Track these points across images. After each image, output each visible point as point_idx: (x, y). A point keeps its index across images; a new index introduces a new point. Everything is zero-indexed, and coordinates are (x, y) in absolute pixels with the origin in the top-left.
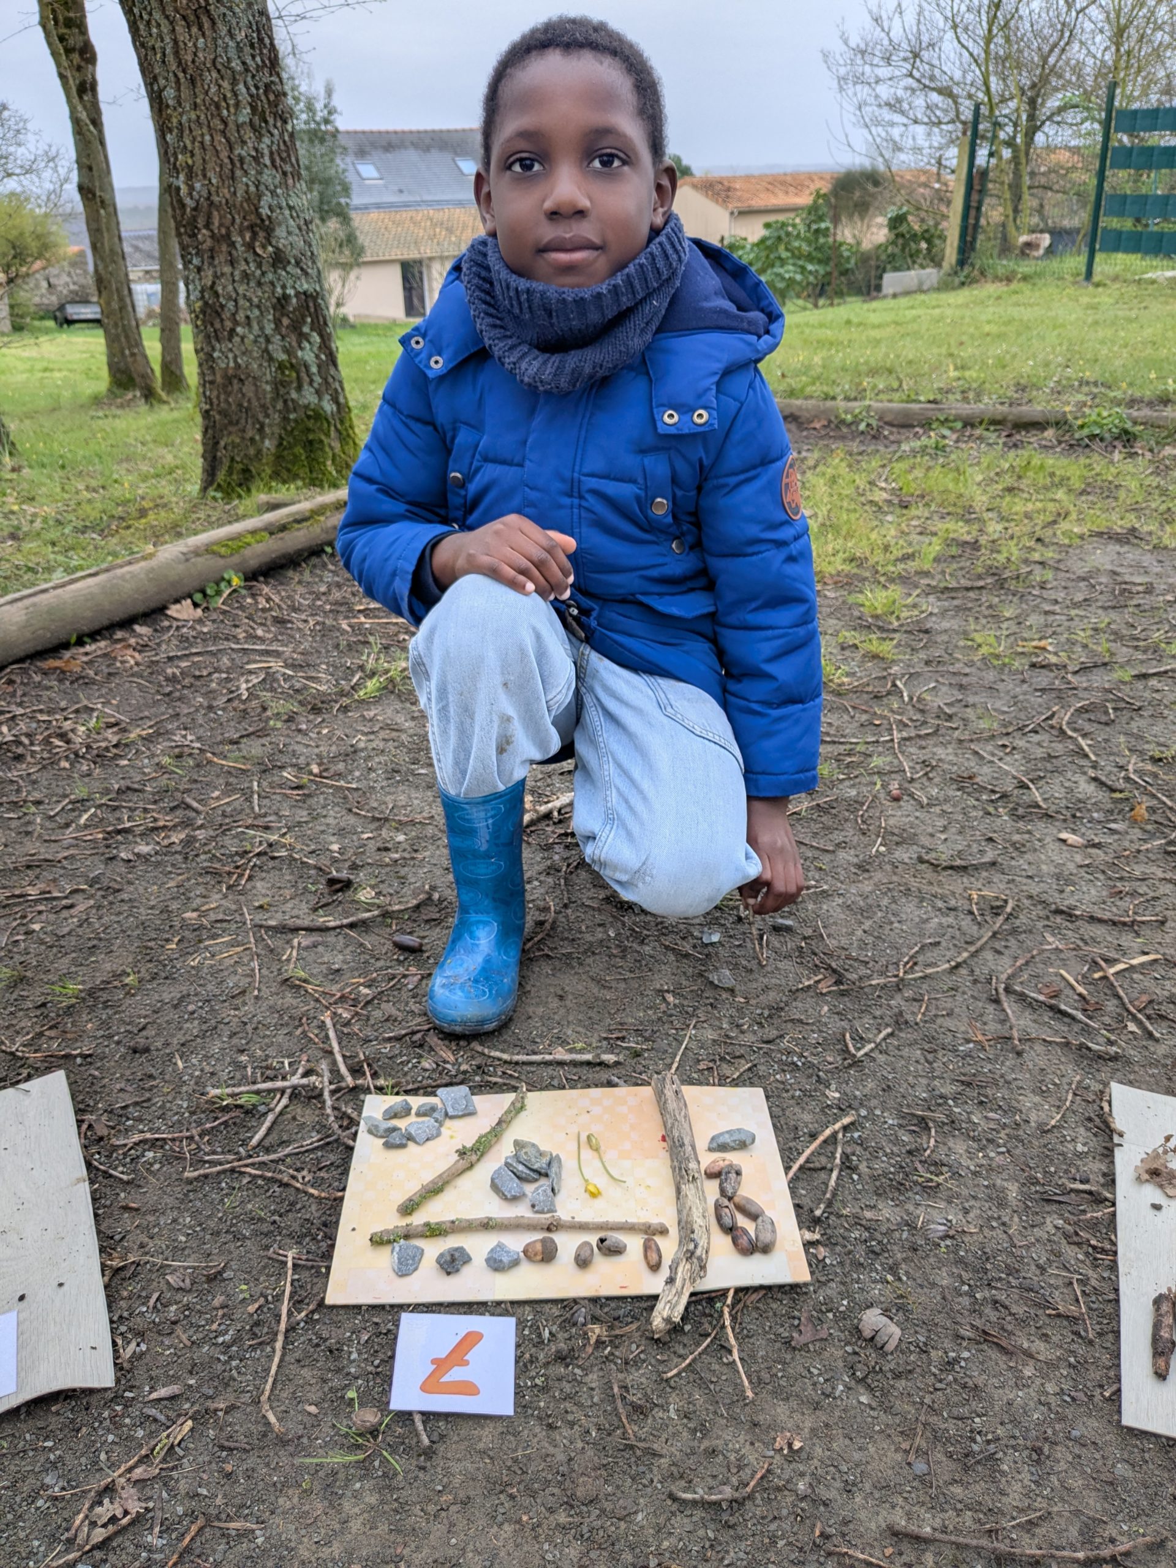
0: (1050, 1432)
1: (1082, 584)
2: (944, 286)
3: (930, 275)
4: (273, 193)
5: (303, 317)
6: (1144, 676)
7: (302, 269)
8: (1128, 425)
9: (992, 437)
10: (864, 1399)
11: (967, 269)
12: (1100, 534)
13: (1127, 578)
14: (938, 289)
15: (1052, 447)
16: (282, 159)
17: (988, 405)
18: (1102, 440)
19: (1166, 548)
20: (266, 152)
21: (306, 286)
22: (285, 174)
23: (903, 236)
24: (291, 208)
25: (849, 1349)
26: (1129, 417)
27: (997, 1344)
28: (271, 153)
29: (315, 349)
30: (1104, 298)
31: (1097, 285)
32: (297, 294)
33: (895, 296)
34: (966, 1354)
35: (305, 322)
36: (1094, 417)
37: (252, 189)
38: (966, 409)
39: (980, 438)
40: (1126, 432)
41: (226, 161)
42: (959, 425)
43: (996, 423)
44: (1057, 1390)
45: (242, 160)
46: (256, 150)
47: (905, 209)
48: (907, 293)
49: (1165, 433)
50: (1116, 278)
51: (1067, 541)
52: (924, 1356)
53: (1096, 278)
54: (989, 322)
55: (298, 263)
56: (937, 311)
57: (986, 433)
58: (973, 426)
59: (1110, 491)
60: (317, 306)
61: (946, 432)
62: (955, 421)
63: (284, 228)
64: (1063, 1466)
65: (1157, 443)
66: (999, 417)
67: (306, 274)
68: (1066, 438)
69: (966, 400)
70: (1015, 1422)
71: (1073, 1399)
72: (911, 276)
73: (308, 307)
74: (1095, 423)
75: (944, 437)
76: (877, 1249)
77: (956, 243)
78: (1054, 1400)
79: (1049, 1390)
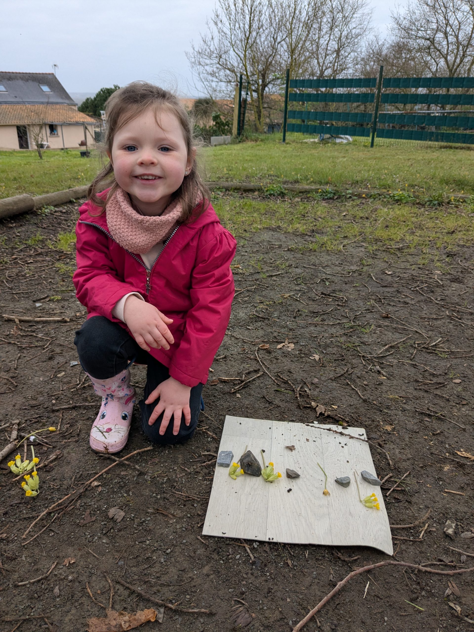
0: (175, 542)
1: (257, 246)
2: (233, 142)
3: (228, 138)
6: (272, 276)
8: (283, 190)
9: (236, 195)
10: (104, 541)
11: (241, 136)
12: (267, 228)
13: (273, 243)
14: (231, 144)
15: (257, 198)
17: (236, 183)
18: (274, 196)
19: (289, 232)
23: (218, 123)
25: (103, 523)
26: (284, 187)
27: (162, 513)
30: (289, 148)
31: (287, 144)
33: (215, 146)
34: (149, 518)
36: (271, 187)
38: (226, 184)
39: (231, 195)
40: (282, 193)
42: (224, 190)
43: (237, 189)
44: (181, 526)
47: (219, 113)
48: (220, 145)
49: (295, 193)
50: (294, 141)
51: (254, 231)
52: (132, 522)
53: (287, 141)
54: (248, 156)
56: (230, 151)
57: (233, 193)
58: (229, 191)
59: (273, 213)
61: (220, 193)
62: (222, 188)
64: (177, 553)
65: (293, 197)
66: (238, 187)
68: (262, 195)
69: (227, 181)
70: (162, 540)
71: (186, 529)
72: (221, 138)
74: (272, 189)
75: (219, 194)
76: (123, 485)
77: (236, 127)
78: (179, 531)
79: (178, 527)
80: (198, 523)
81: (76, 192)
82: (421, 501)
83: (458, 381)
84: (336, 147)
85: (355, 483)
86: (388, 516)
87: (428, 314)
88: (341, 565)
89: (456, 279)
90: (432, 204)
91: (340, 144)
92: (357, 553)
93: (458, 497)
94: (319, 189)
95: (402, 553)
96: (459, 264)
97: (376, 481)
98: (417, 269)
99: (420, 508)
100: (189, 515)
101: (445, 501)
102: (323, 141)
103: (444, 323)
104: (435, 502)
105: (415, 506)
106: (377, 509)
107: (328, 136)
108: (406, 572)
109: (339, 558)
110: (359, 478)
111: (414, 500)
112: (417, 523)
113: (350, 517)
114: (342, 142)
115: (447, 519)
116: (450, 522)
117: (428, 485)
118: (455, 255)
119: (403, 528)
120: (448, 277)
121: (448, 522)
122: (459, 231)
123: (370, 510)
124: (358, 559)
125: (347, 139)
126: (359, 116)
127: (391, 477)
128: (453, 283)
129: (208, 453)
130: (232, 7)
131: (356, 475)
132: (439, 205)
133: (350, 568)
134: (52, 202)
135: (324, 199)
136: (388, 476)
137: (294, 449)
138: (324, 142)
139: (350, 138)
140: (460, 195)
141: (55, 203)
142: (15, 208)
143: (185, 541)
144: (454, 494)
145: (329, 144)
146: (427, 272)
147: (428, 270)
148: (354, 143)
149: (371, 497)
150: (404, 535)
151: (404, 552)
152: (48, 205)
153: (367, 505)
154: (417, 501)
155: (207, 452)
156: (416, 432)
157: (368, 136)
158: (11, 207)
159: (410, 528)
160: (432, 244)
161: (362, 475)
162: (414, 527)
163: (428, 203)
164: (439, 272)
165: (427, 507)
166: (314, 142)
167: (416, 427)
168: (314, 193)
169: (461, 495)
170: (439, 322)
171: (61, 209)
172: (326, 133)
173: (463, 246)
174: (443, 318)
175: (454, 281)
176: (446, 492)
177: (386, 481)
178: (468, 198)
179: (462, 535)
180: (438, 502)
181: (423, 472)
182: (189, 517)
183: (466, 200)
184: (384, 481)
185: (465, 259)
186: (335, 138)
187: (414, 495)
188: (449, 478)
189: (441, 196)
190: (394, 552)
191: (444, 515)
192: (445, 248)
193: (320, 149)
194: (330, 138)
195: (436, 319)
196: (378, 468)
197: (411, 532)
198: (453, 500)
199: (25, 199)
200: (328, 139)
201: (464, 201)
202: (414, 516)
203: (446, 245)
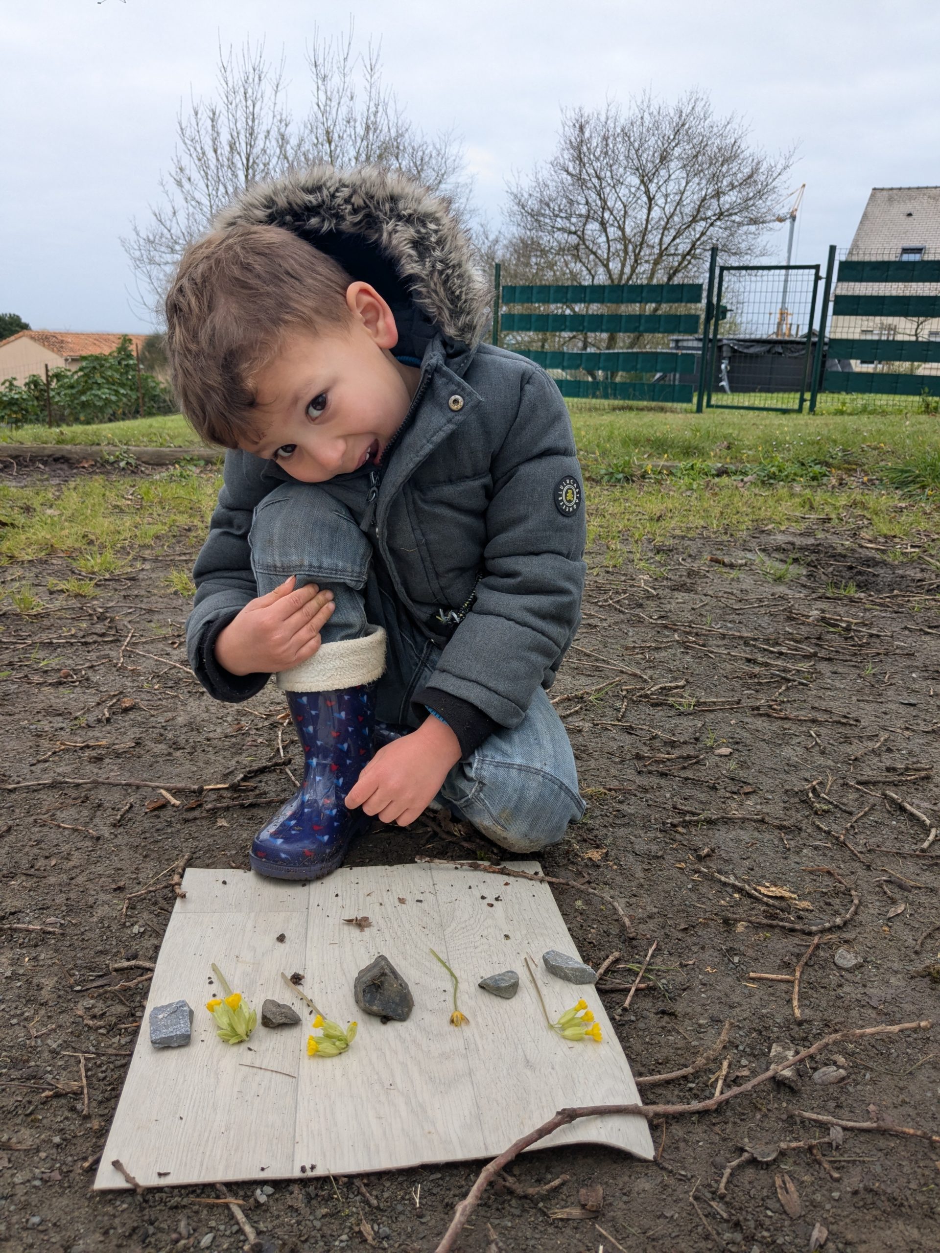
38: (207, 452)
42: (202, 463)
44: (29, 1176)
58: (213, 463)
61: (192, 467)
75: (190, 470)
78: (20, 1190)
79: (18, 1179)
80: (85, 1159)
82: (699, 1009)
83: (725, 751)
85: (531, 986)
86: (627, 1055)
87: (639, 642)
88: (517, 1212)
89: (682, 586)
90: (613, 480)
92: (559, 1169)
93: (784, 987)
95: (677, 1148)
96: (680, 564)
97: (584, 971)
98: (602, 574)
99: (700, 1026)
100: (57, 1139)
101: (755, 1001)
103: (674, 655)
104: (731, 1007)
105: (687, 1022)
106: (595, 1040)
108: (696, 1198)
109: (511, 1192)
110: (539, 971)
111: (680, 1007)
112: (700, 1061)
113: (529, 1073)
115: (770, 1042)
116: (780, 1049)
117: (709, 969)
118: (671, 551)
119: (668, 1082)
120: (665, 583)
121: (776, 1049)
122: (671, 518)
123: (579, 1046)
124: (563, 1184)
127: (617, 961)
128: (676, 593)
129: (133, 963)
130: (211, 154)
131: (532, 967)
132: (627, 479)
133: (545, 1214)
136: (611, 958)
137: (369, 925)
140: (662, 463)
143: (36, 1220)
144: (772, 980)
146: (623, 578)
147: (624, 575)
149: (577, 1011)
150: (675, 1099)
151: (682, 1145)
153: (569, 1032)
154: (689, 1010)
155: (128, 960)
156: (658, 857)
159: (685, 1077)
160: (625, 536)
161: (546, 961)
162: (696, 1075)
163: (606, 477)
164: (646, 577)
165: (716, 1021)
167: (654, 848)
169: (788, 981)
170: (663, 654)
173: (683, 537)
174: (670, 647)
175: (677, 590)
176: (753, 979)
177: (607, 971)
178: (676, 467)
179: (816, 1076)
180: (740, 1005)
181: (689, 940)
182: (58, 1146)
183: (674, 471)
184: (601, 971)
185: (690, 556)
187: (680, 995)
188: (752, 946)
189: (627, 464)
190: (656, 1149)
191: (760, 1033)
192: (650, 541)
195: (657, 649)
196: (582, 944)
197: (691, 1089)
198: (773, 995)
201: (671, 473)
202: (687, 1048)
203: (650, 536)
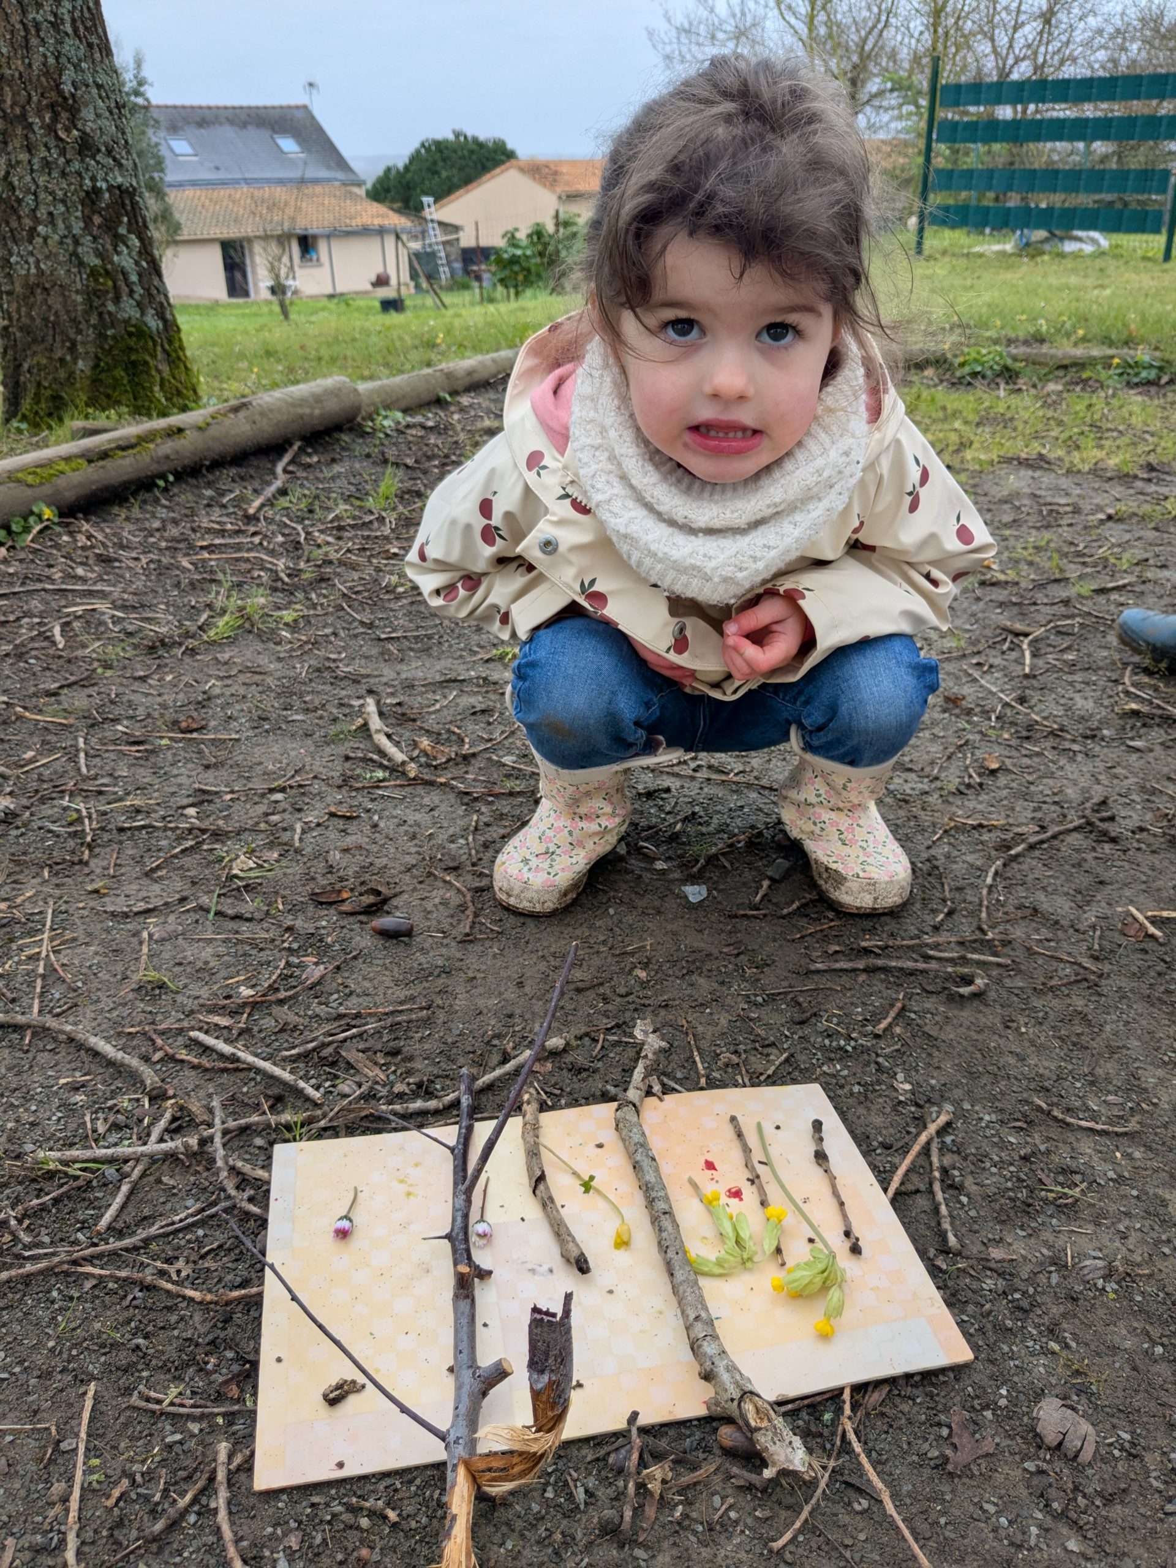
1: (1006, 507)
4: (77, 67)
5: (119, 216)
6: (1102, 591)
7: (115, 159)
8: (1009, 362)
10: (1073, 1545)
12: (1008, 460)
13: (1049, 499)
15: (934, 386)
16: (86, 28)
18: (984, 377)
19: (1079, 471)
20: (67, 17)
21: (120, 180)
22: (90, 46)
24: (99, 87)
25: (1030, 1466)
26: (1010, 355)
28: (73, 21)
29: (134, 254)
30: (940, 269)
31: (929, 258)
32: (110, 188)
35: (121, 222)
36: (974, 355)
37: (51, 61)
40: (1007, 369)
41: (18, 26)
45: (37, 26)
46: (55, 15)
49: (1047, 370)
50: (944, 253)
51: (977, 467)
53: (926, 252)
55: (109, 152)
59: (1006, 422)
60: (134, 204)
63: (91, 108)
65: (1040, 380)
67: (120, 165)
68: (947, 376)
73: (123, 205)
74: (976, 360)
76: (1025, 1304)
81: (449, 375)
84: (1069, 264)
91: (1077, 256)
94: (1112, 357)
102: (1029, 250)
107: (1041, 234)
114: (1081, 250)
125: (1094, 241)
126: (1131, 177)
134: (398, 399)
135: (1129, 385)
138: (1031, 250)
139: (1103, 240)
141: (404, 404)
142: (317, 412)
145: (1046, 258)
148: (1115, 253)
152: (387, 407)
157: (1157, 231)
158: (307, 411)
166: (1003, 254)
168: (1099, 367)
171: (419, 419)
172: (1038, 227)
186: (1062, 239)
193: (1024, 269)
194: (1046, 240)
199: (339, 389)
200: (1042, 242)
